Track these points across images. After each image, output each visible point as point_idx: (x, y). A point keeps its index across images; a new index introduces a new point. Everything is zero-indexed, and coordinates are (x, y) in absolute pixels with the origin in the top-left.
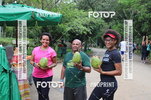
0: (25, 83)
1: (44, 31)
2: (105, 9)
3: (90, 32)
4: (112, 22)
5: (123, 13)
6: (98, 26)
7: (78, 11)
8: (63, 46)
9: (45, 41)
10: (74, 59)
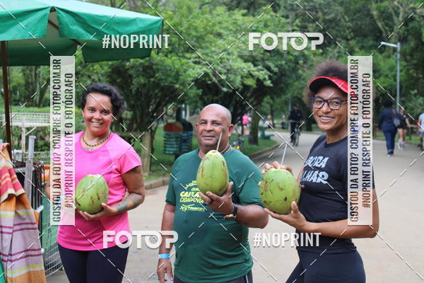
0: (32, 270)
1: (118, 80)
2: (311, 4)
3: (265, 79)
4: (335, 48)
5: (372, 17)
6: (290, 61)
7: (227, 13)
8: (180, 130)
9: (97, 115)
10: (201, 179)
